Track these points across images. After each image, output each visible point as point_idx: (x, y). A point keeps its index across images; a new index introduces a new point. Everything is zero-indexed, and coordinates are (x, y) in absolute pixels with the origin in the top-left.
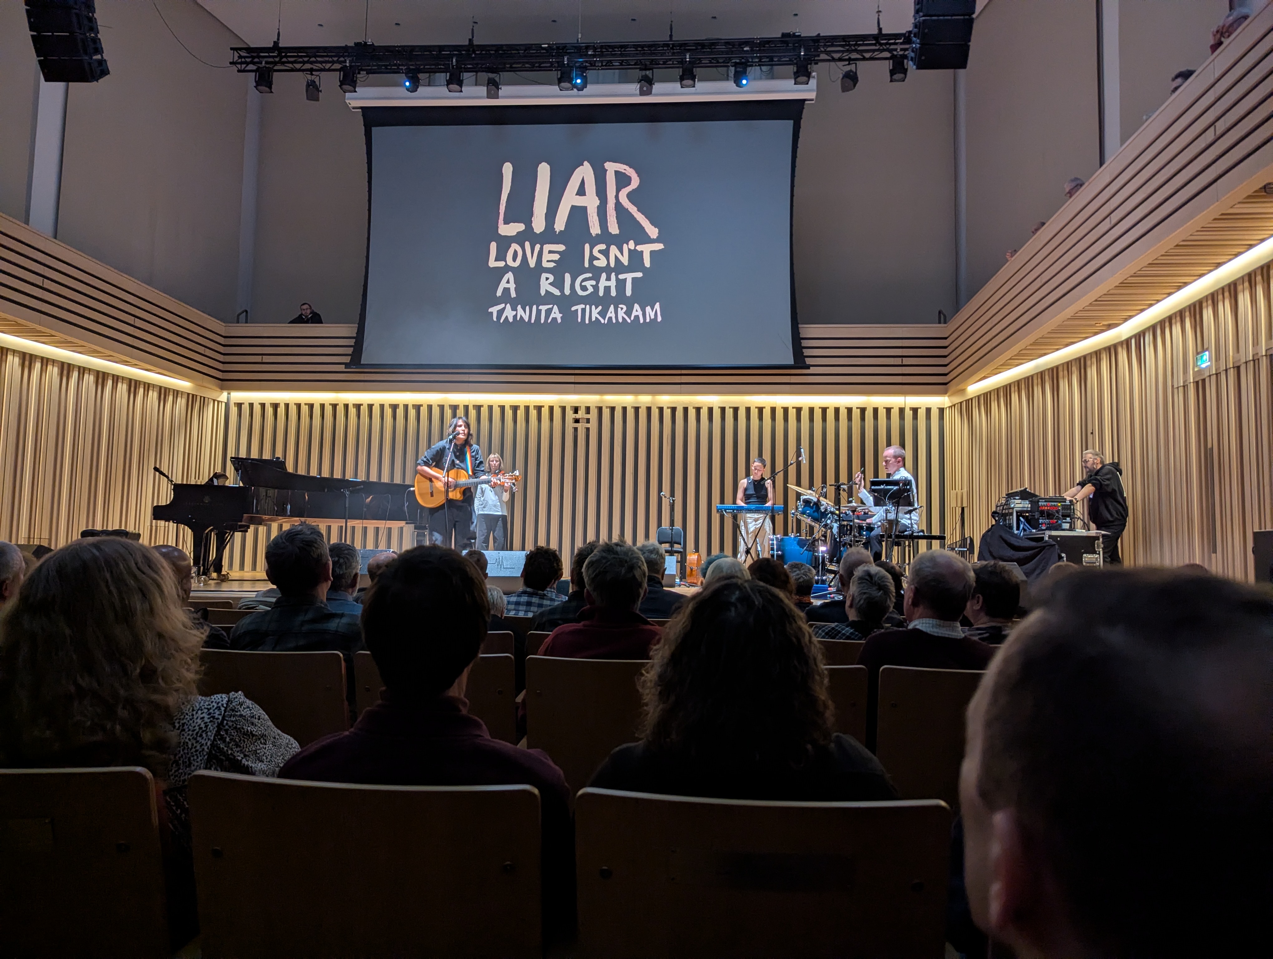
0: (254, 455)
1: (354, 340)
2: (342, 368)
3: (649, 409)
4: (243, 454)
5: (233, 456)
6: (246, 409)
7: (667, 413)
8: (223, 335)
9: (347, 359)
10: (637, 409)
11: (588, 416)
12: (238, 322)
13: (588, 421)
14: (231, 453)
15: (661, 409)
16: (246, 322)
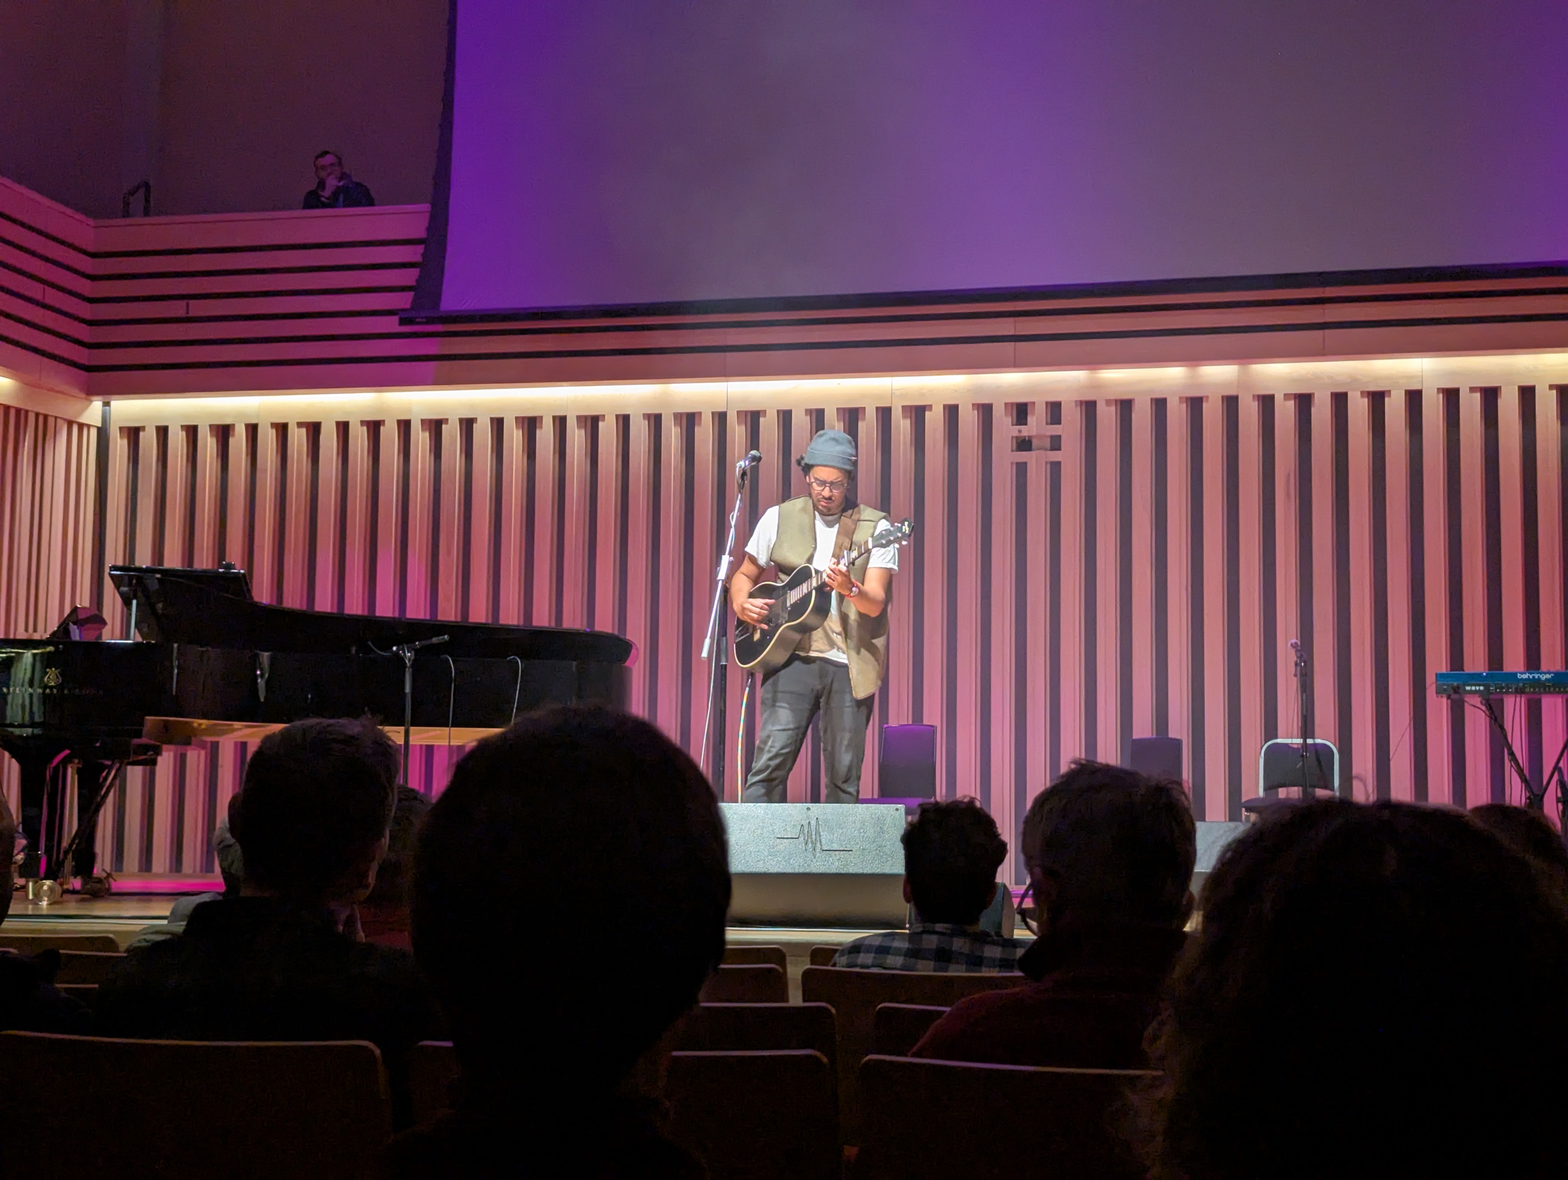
0: (173, 560)
1: (420, 249)
2: (392, 324)
3: (1231, 403)
4: (144, 560)
5: (120, 563)
6: (149, 441)
7: (1285, 412)
8: (91, 249)
9: (403, 301)
10: (1195, 404)
11: (1055, 430)
12: (126, 214)
13: (1056, 443)
14: (114, 556)
15: (1267, 402)
16: (147, 213)
